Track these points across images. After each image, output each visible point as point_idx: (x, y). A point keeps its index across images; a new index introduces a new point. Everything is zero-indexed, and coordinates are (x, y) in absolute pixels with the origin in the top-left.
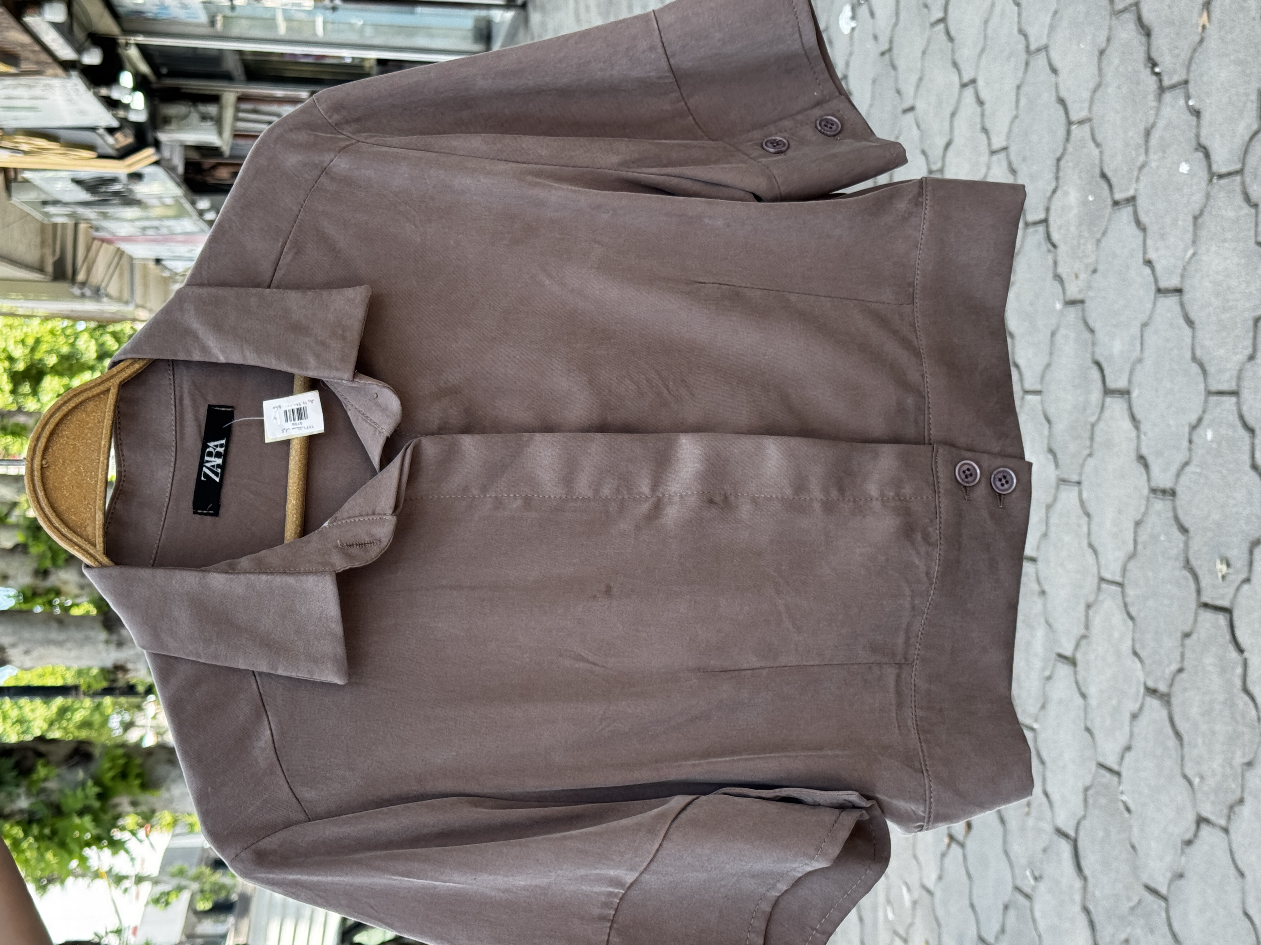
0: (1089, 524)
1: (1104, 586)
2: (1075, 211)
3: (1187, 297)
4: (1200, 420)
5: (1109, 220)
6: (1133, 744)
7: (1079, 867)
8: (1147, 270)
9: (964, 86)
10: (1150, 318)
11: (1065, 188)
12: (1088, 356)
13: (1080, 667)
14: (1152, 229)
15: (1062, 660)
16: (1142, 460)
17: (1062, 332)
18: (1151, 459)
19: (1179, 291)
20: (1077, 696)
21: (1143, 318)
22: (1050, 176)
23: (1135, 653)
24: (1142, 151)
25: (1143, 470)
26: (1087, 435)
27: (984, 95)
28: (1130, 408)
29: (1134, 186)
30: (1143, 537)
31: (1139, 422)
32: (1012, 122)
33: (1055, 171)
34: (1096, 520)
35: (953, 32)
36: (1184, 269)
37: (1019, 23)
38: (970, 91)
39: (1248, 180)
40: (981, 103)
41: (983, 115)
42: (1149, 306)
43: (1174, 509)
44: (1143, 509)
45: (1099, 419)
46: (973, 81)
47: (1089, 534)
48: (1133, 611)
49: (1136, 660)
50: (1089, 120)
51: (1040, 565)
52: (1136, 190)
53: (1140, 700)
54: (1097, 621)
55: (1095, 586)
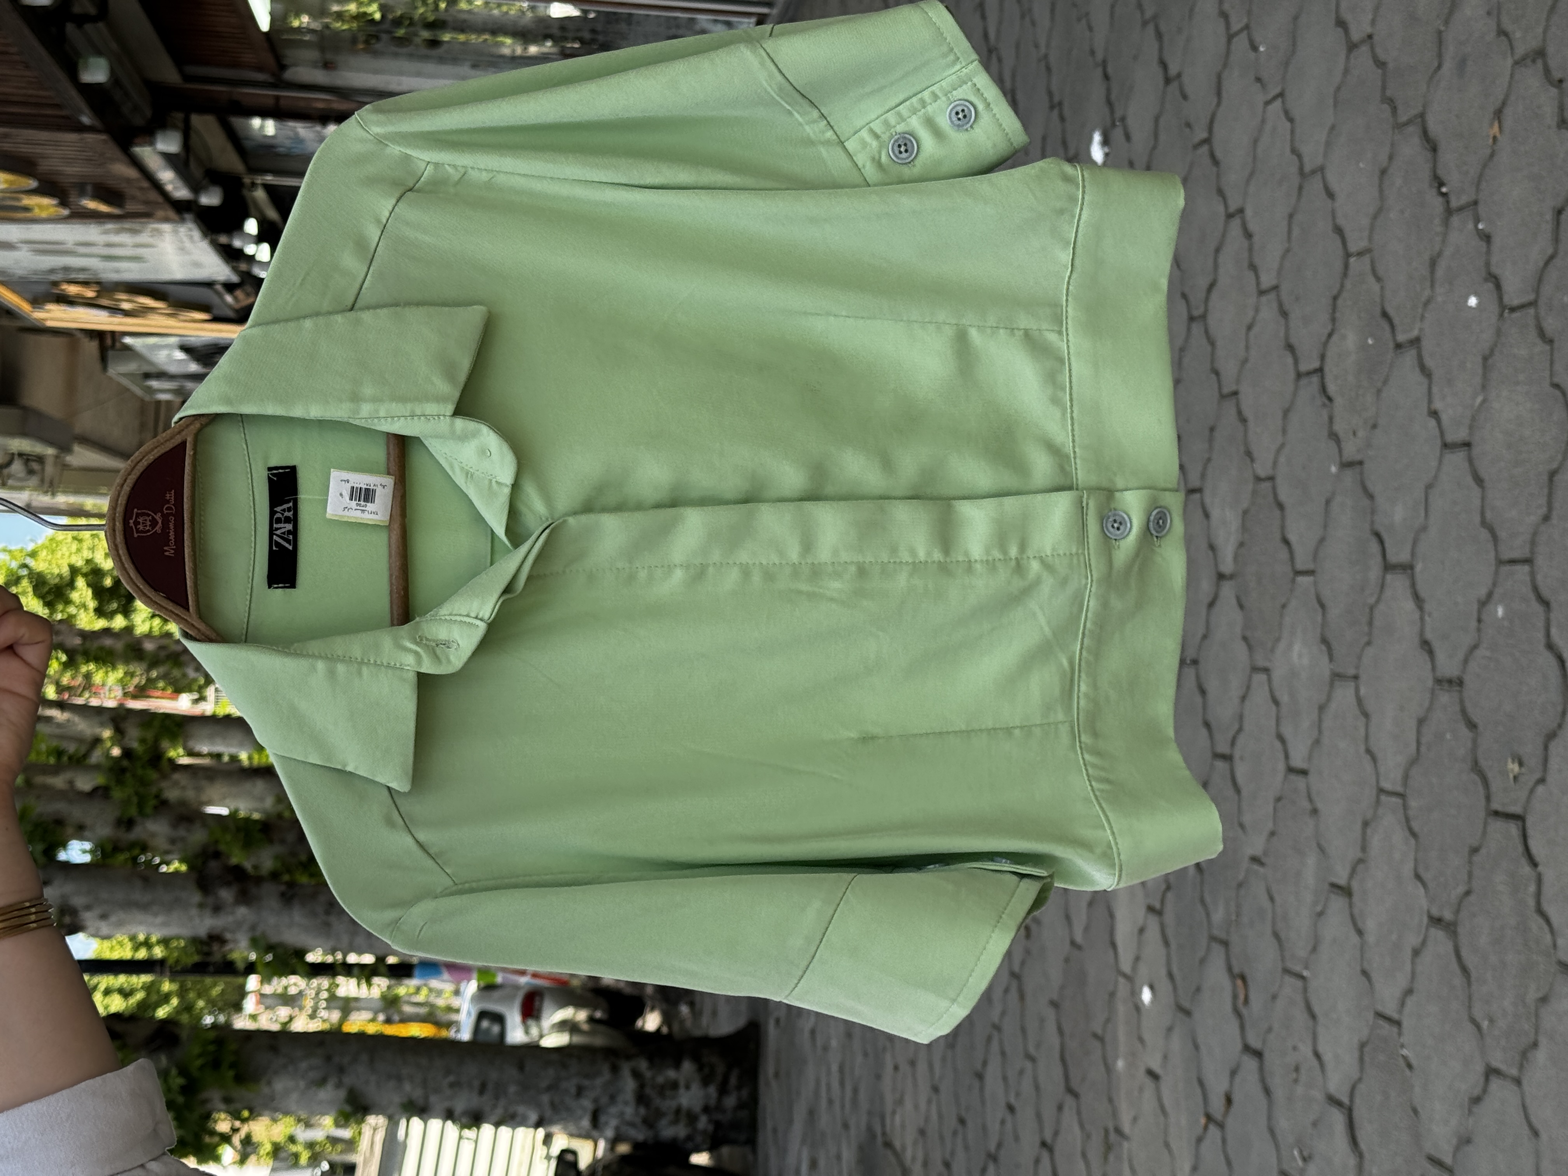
7: (1354, 1141)
9: (1230, 216)
13: (1356, 898)
19: (1467, 445)
24: (1428, 284)
27: (1252, 227)
28: (1413, 585)
32: (1283, 257)
33: (1331, 311)
35: (1219, 154)
38: (1236, 223)
39: (1542, 312)
40: (1248, 235)
41: (1250, 249)
47: (1367, 737)
50: (1368, 251)
51: (1313, 778)
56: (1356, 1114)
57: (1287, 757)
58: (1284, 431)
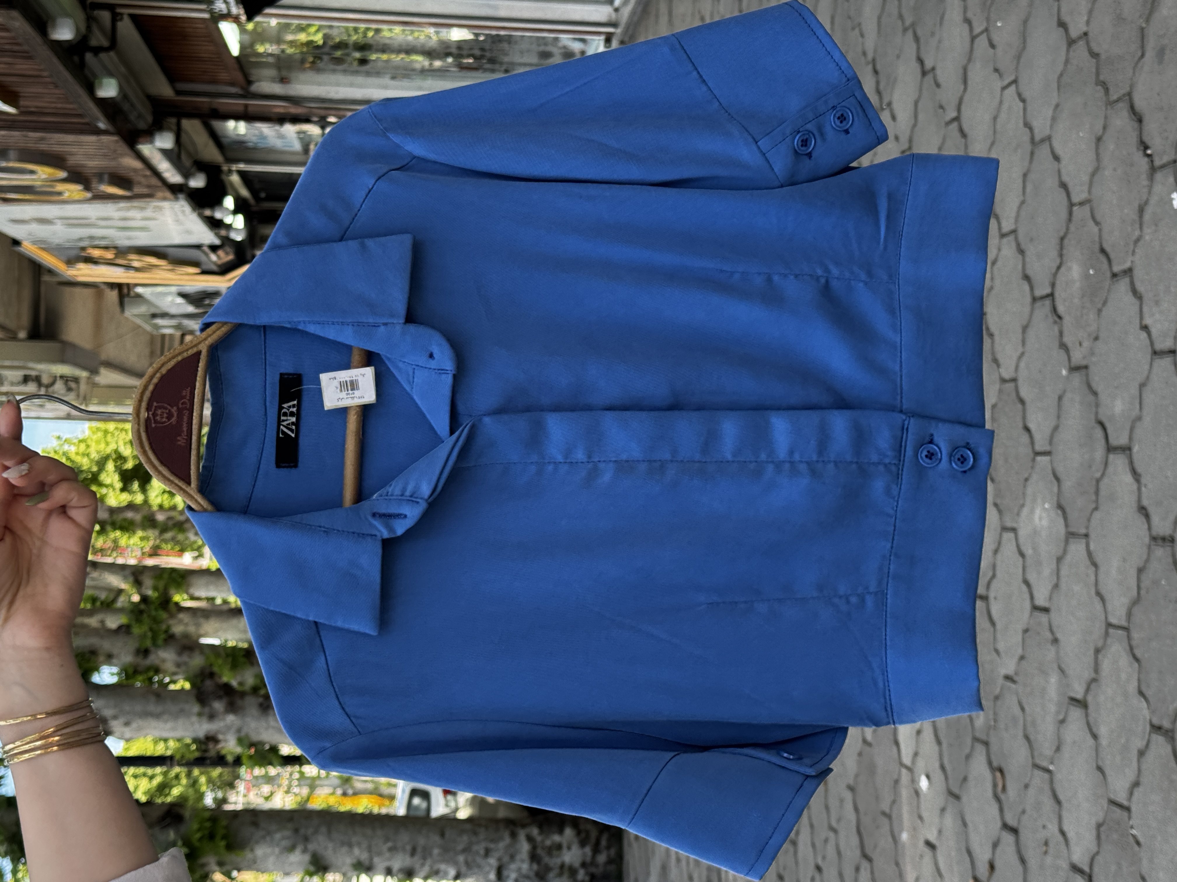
0: (1096, 575)
1: (1111, 631)
2: (1078, 285)
5: (1109, 291)
6: (1142, 779)
8: (1144, 335)
10: (1148, 378)
11: (1069, 264)
12: (1093, 417)
14: (1148, 296)
15: (1075, 703)
16: (1143, 511)
17: (1068, 396)
18: (1152, 510)
20: (1089, 737)
21: (1140, 379)
22: (1054, 253)
23: (1141, 693)
25: (1144, 520)
26: (1092, 490)
29: (1130, 258)
30: (1146, 582)
31: (1140, 475)
34: (1102, 569)
42: (1147, 367)
44: (1145, 557)
45: (1103, 475)
48: (1138, 653)
49: (1143, 700)
52: (1132, 262)
53: (1147, 736)
54: (1106, 665)
55: (1103, 631)
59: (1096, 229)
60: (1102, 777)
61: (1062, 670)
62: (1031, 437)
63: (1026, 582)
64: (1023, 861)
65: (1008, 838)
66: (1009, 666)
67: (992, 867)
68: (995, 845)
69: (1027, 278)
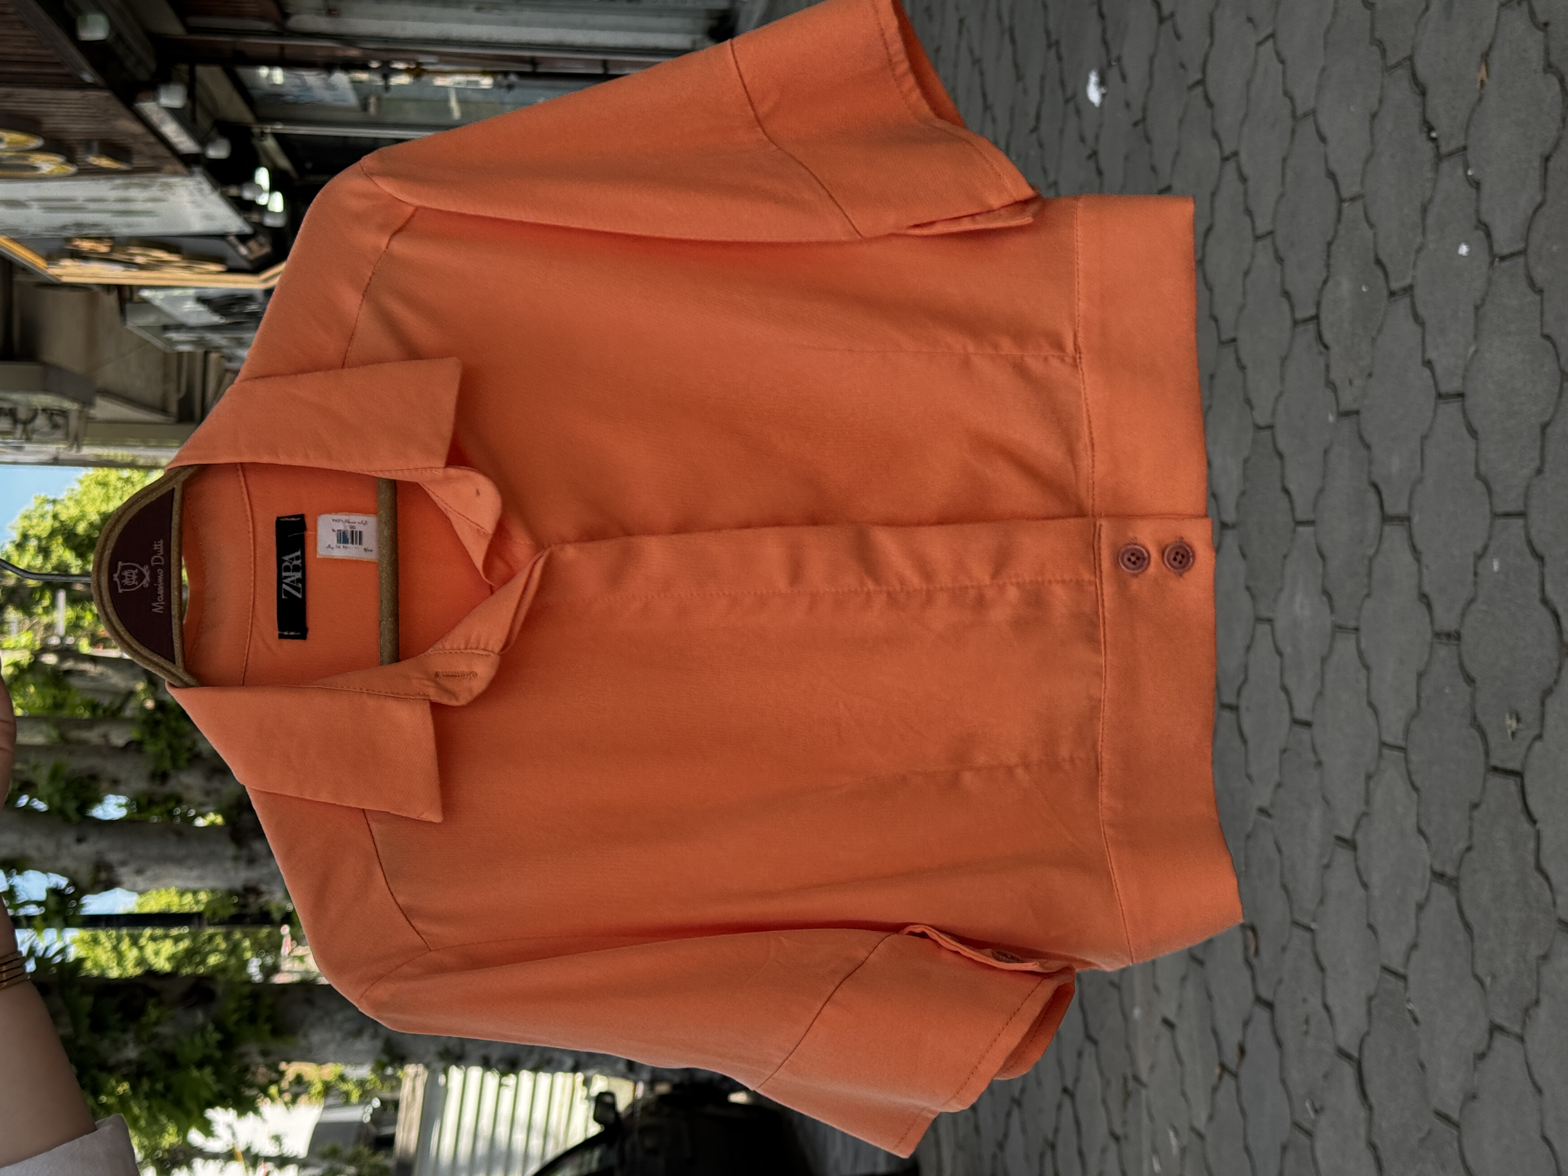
1: (1386, 751)
3: (1469, 402)
4: (1486, 548)
7: (1364, 1095)
8: (1427, 372)
9: (1225, 159)
10: (1431, 428)
15: (1341, 843)
16: (1424, 599)
19: (1461, 395)
25: (1426, 612)
27: (1247, 170)
28: (1411, 537)
31: (1420, 553)
32: (1278, 202)
36: (1466, 369)
37: (1284, 83)
38: (1231, 166)
40: (1243, 179)
41: (1246, 193)
43: (1460, 656)
45: (1377, 552)
46: (1235, 154)
47: (1368, 691)
52: (1414, 277)
56: (1366, 1066)
57: (1291, 708)
58: (1282, 379)
59: (1369, 234)
60: (1373, 937)
61: (1326, 801)
62: (1291, 501)
63: (1285, 689)
64: (1279, 1043)
65: (1262, 1014)
66: (1263, 796)
67: (1242, 1051)
68: (1246, 1024)
69: (1286, 294)
